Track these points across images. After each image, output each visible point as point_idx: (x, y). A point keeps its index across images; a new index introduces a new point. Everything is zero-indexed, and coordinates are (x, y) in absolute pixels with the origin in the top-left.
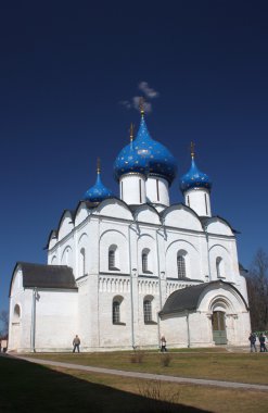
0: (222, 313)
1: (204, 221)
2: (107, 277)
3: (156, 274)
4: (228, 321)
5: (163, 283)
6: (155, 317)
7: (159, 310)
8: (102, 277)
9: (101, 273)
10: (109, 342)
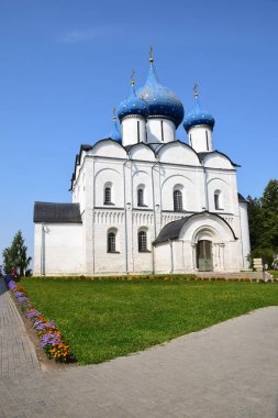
0: (209, 242)
1: (202, 156)
2: (101, 211)
3: (151, 207)
4: (214, 250)
5: (158, 215)
6: (149, 247)
7: (153, 240)
8: (97, 211)
9: (95, 208)
10: (104, 268)
